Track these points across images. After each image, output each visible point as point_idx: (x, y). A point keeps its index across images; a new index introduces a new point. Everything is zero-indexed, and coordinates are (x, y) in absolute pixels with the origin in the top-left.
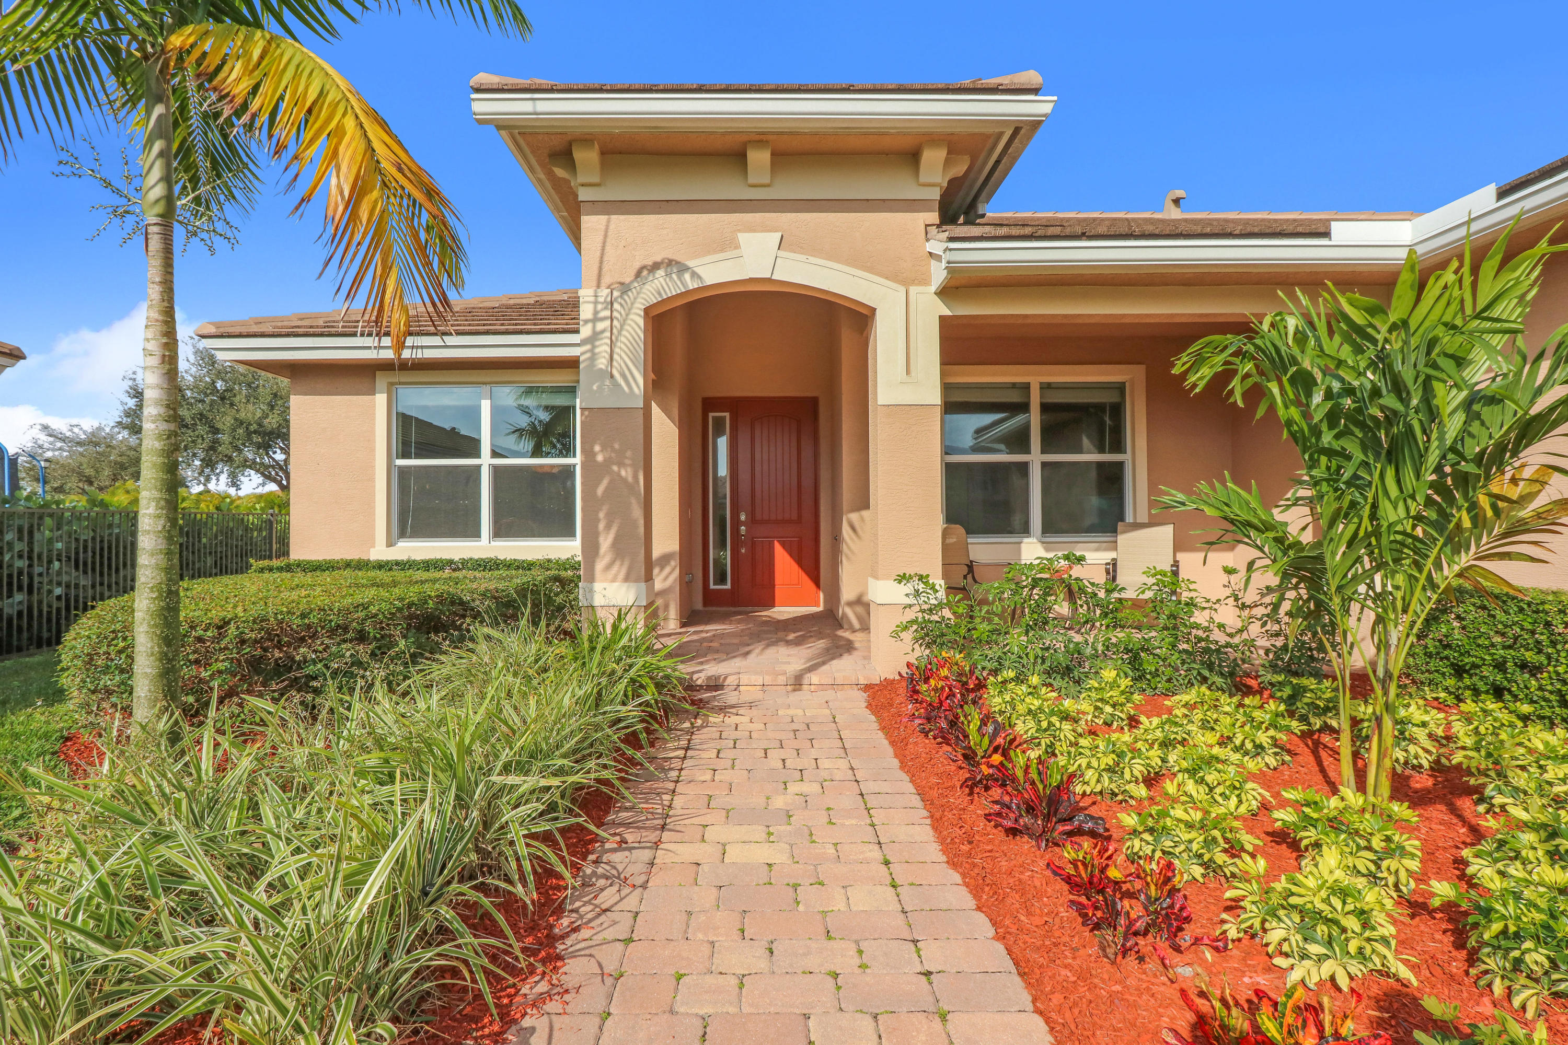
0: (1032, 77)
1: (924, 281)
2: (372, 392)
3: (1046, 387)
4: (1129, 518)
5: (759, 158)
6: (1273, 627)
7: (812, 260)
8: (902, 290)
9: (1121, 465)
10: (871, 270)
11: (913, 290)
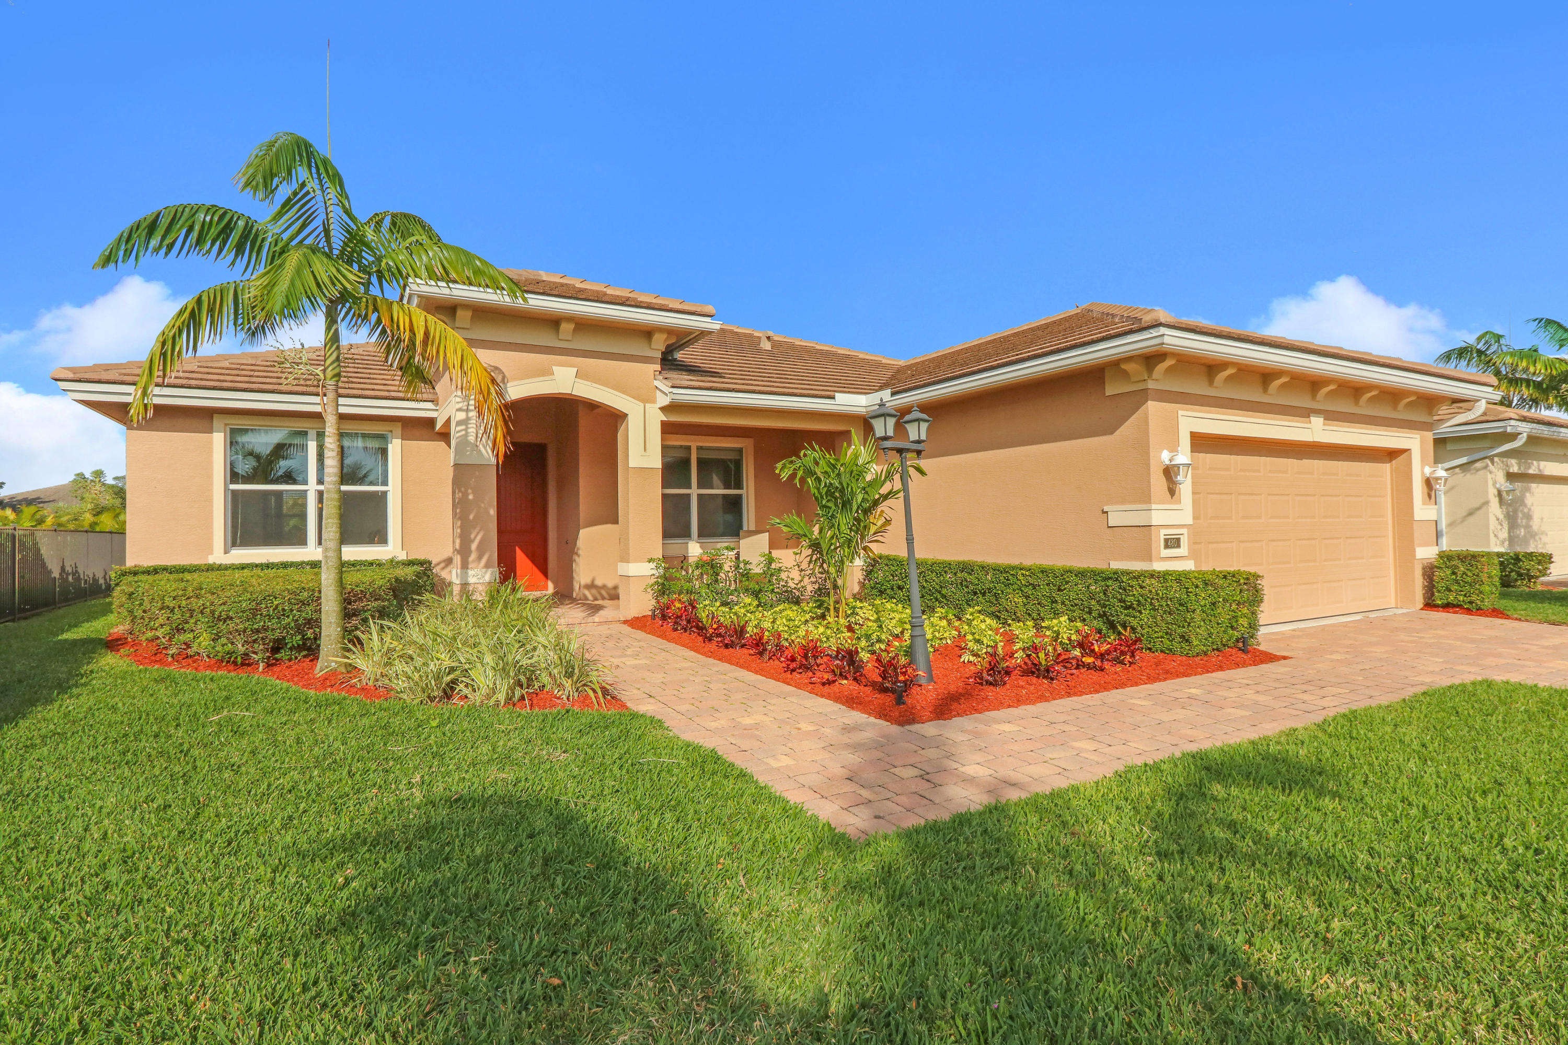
0: (710, 309)
1: (653, 401)
2: (210, 431)
3: (700, 449)
4: (745, 528)
5: (566, 327)
6: (813, 579)
7: (594, 385)
8: (642, 405)
9: (739, 497)
10: (623, 393)
11: (647, 405)
